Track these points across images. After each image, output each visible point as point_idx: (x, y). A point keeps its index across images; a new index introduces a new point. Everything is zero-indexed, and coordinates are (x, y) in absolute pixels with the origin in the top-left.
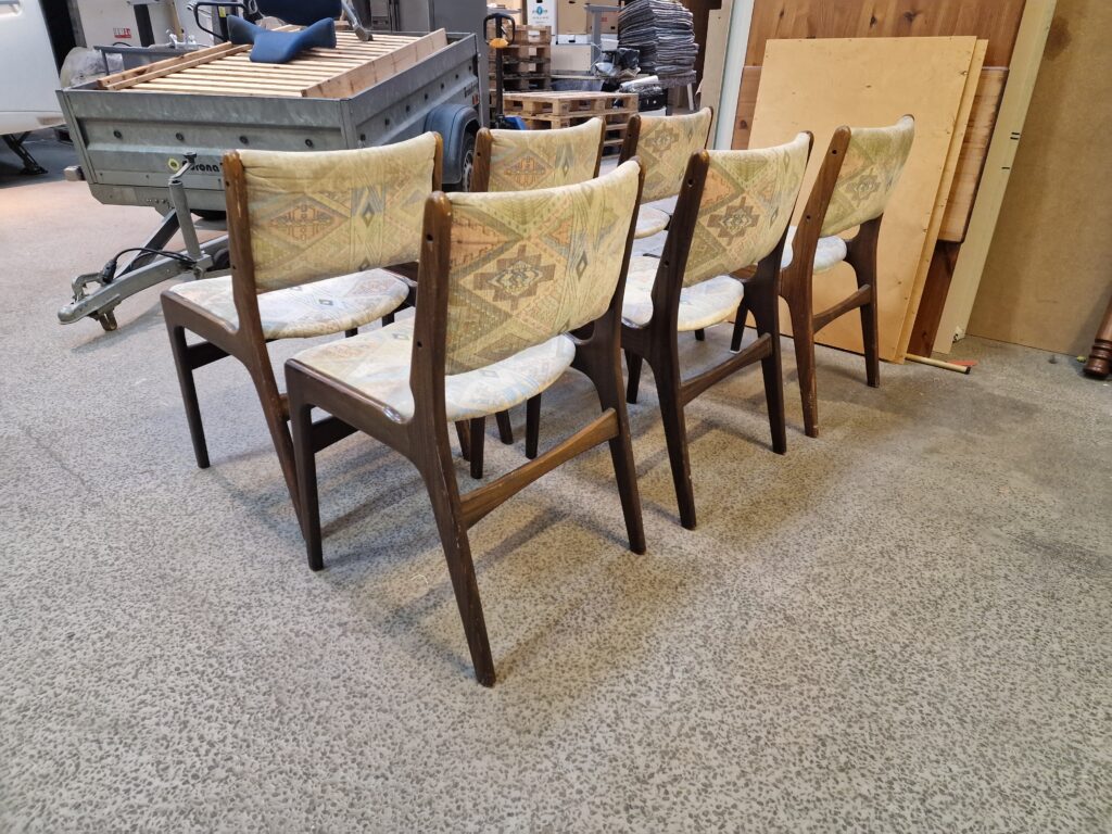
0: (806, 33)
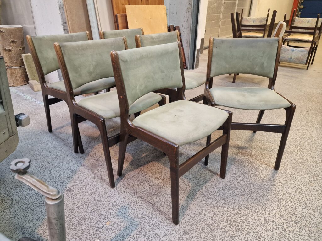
0: (128, 4)
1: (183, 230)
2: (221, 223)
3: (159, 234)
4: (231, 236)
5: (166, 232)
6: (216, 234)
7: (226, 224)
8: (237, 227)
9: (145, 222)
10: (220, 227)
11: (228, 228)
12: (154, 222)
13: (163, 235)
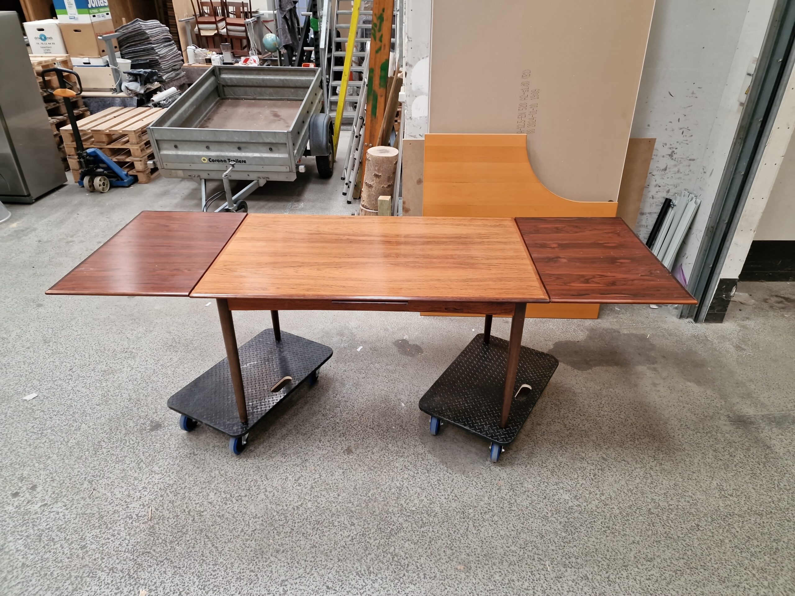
1: (223, 513)
2: (253, 541)
3: (209, 497)
4: (240, 556)
5: (215, 502)
6: (235, 543)
7: (254, 546)
8: (255, 558)
9: (218, 480)
10: (246, 541)
11: (249, 550)
12: (222, 486)
13: (210, 501)
